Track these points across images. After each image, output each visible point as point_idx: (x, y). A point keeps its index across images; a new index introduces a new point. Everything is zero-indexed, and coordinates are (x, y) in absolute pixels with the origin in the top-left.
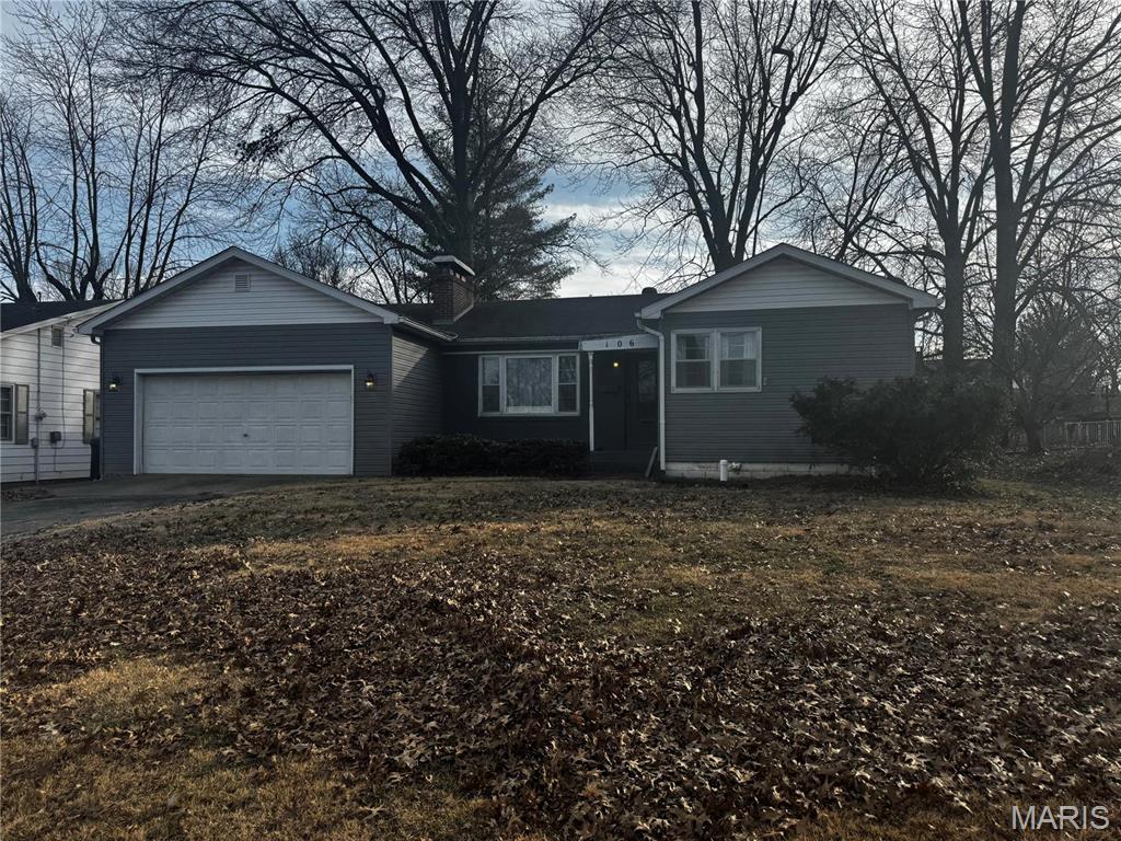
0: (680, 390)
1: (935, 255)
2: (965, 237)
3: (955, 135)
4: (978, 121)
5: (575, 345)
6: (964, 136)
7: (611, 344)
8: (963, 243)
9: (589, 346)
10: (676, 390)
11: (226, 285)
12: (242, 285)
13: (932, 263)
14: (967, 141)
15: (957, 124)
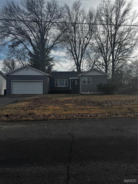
0: (83, 84)
1: (104, 65)
2: (108, 63)
3: (107, 49)
4: (110, 47)
5: (69, 78)
6: (108, 49)
7: (73, 78)
8: (108, 64)
9: (70, 78)
10: (82, 84)
11: (25, 70)
12: (27, 70)
13: (104, 66)
14: (108, 50)
15: (107, 48)
